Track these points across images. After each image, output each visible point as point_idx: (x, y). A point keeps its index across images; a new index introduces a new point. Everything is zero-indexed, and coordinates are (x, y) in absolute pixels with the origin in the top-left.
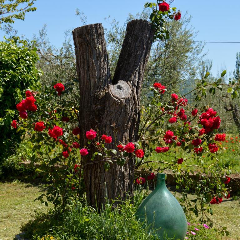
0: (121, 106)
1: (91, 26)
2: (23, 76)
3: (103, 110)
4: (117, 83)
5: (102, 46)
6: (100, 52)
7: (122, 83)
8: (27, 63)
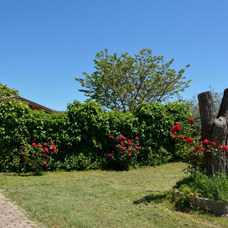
0: (220, 129)
1: (205, 92)
2: (183, 116)
3: (212, 130)
4: (219, 118)
5: (211, 101)
6: (210, 104)
7: (221, 118)
8: (184, 110)
